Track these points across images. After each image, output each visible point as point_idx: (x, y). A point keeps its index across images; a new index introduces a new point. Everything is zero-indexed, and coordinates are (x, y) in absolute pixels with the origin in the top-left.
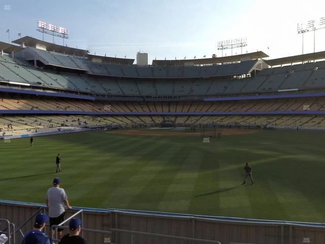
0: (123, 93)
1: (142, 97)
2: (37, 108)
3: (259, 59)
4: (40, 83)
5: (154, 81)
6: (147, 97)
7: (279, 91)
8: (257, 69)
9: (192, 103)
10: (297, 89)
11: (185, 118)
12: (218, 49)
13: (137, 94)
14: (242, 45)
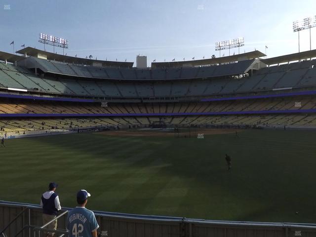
0: (121, 95)
1: (140, 99)
2: (33, 112)
3: (257, 59)
4: (37, 89)
5: (152, 83)
6: (144, 99)
7: (273, 90)
8: (254, 69)
9: (189, 103)
10: (291, 88)
11: (182, 119)
12: (216, 50)
13: (135, 95)
14: (239, 45)
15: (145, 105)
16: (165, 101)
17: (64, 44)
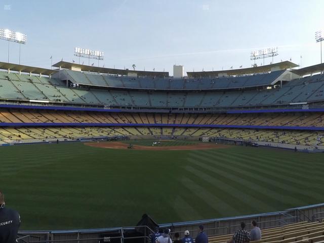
1: (168, 109)
3: (287, 69)
4: (60, 100)
6: (173, 109)
8: (284, 80)
14: (273, 54)
15: (176, 115)
16: (194, 111)
17: (99, 56)
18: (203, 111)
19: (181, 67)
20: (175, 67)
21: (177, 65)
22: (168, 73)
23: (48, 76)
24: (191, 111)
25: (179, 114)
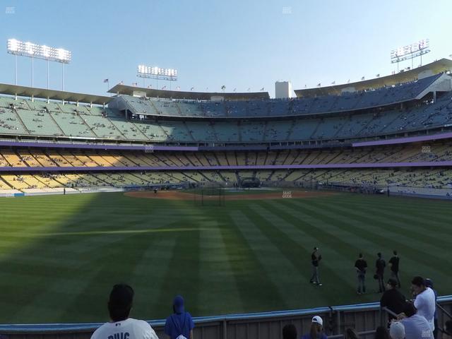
0: (240, 139)
1: (265, 144)
6: (273, 144)
12: (392, 62)
14: (422, 51)
16: (302, 146)
17: (171, 76)
18: (316, 145)
19: (286, 84)
20: (277, 84)
21: (280, 81)
22: (267, 93)
23: (102, 106)
24: (298, 147)
25: (282, 150)
